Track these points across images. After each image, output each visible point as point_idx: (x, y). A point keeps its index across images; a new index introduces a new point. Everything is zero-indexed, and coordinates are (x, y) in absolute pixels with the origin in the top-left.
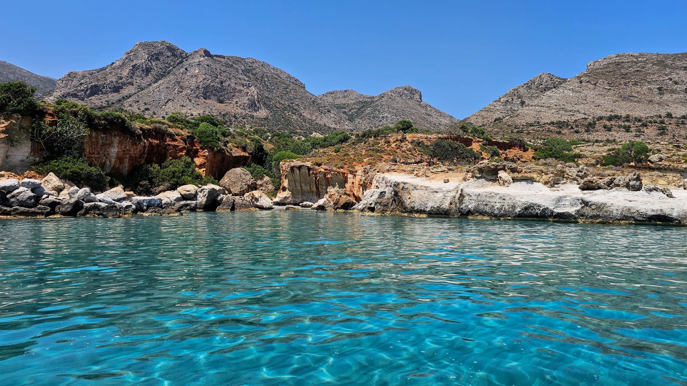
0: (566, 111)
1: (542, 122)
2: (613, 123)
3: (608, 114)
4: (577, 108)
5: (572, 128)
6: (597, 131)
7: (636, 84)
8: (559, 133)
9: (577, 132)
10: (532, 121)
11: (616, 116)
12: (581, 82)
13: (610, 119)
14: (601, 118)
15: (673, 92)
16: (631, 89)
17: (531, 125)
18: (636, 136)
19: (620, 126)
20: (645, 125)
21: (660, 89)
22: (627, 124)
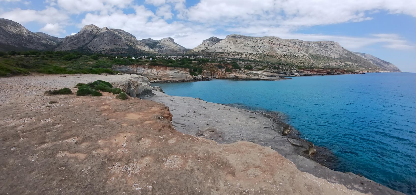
0: (222, 49)
1: (216, 52)
2: (235, 53)
3: (234, 51)
4: (225, 49)
5: (225, 54)
6: (231, 55)
7: (239, 43)
8: (221, 55)
9: (226, 55)
10: (213, 51)
11: (235, 52)
12: (226, 41)
13: (234, 52)
14: (231, 52)
15: (248, 47)
16: (238, 45)
17: (213, 53)
18: (240, 57)
19: (236, 54)
20: (242, 55)
21: (245, 46)
22: (238, 54)
